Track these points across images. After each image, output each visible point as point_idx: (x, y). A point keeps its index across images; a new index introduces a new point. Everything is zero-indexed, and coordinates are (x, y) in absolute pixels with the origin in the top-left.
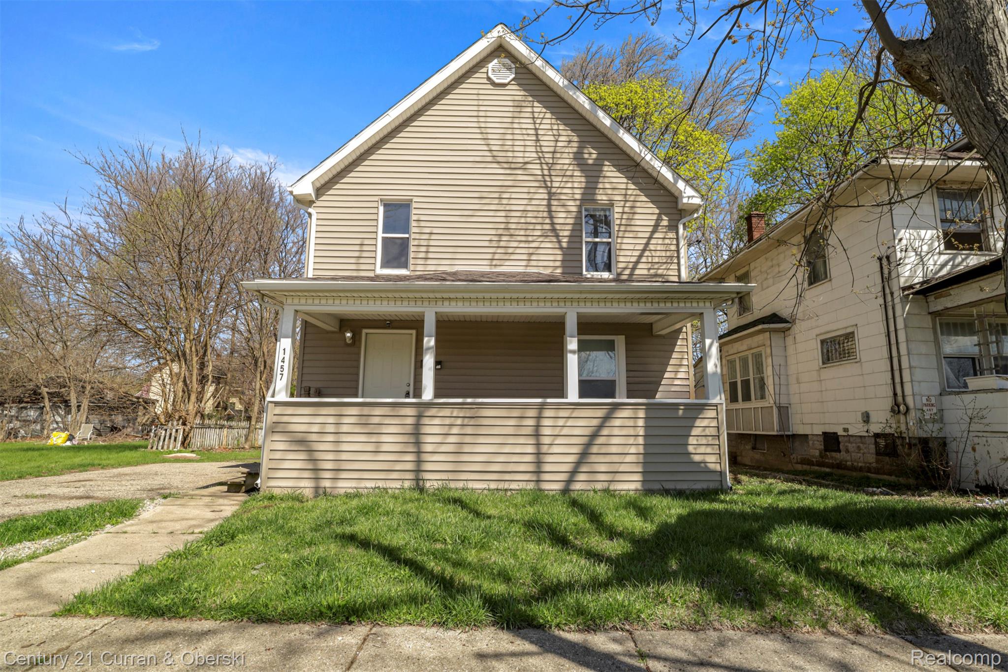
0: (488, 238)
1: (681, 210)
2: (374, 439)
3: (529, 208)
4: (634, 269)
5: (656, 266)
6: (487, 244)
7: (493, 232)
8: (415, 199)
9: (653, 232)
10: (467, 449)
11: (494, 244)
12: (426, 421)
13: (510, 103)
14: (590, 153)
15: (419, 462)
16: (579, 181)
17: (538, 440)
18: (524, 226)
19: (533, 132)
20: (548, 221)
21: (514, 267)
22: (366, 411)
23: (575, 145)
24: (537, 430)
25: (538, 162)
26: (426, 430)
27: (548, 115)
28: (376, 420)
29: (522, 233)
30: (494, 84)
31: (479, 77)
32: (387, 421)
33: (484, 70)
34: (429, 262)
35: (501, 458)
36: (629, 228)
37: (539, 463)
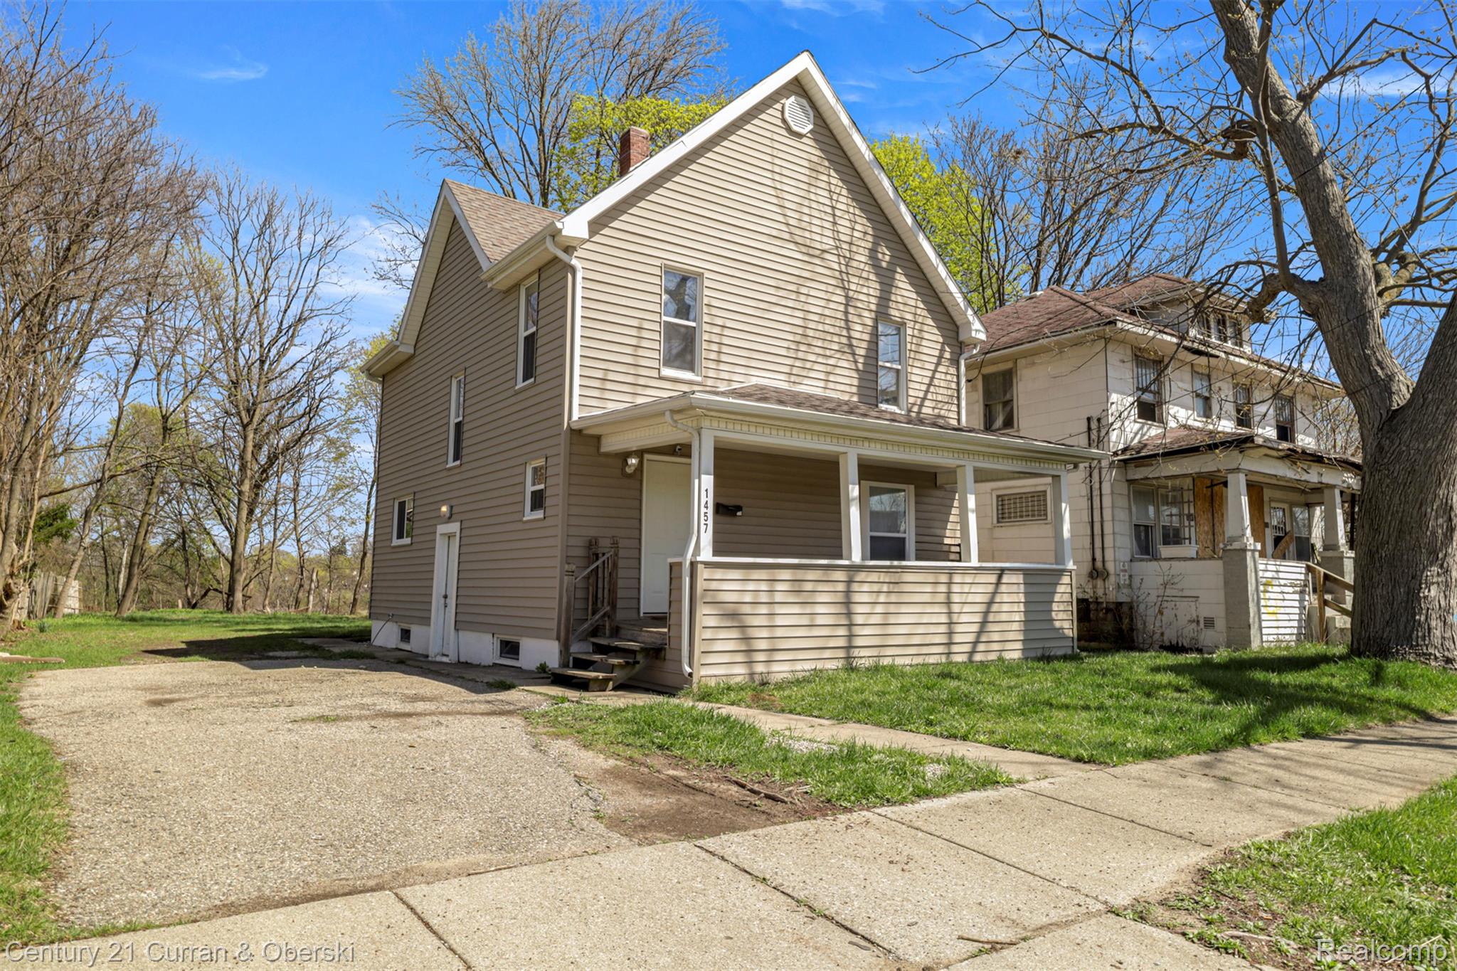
0: (785, 344)
1: (961, 343)
2: (808, 610)
3: (827, 312)
4: (921, 406)
5: (939, 406)
6: (784, 352)
7: (790, 337)
8: (707, 274)
9: (938, 364)
10: (892, 620)
11: (792, 354)
12: (855, 587)
13: (806, 163)
14: (884, 254)
15: (850, 636)
16: (874, 288)
17: (949, 608)
18: (822, 335)
19: (829, 210)
20: (845, 333)
21: (811, 387)
22: (800, 574)
23: (870, 238)
24: (948, 598)
25: (835, 252)
26: (857, 598)
27: (844, 192)
28: (809, 586)
29: (820, 343)
30: (789, 129)
31: (773, 113)
32: (821, 587)
33: (778, 106)
34: (722, 367)
35: (921, 630)
36: (918, 356)
37: (950, 633)
